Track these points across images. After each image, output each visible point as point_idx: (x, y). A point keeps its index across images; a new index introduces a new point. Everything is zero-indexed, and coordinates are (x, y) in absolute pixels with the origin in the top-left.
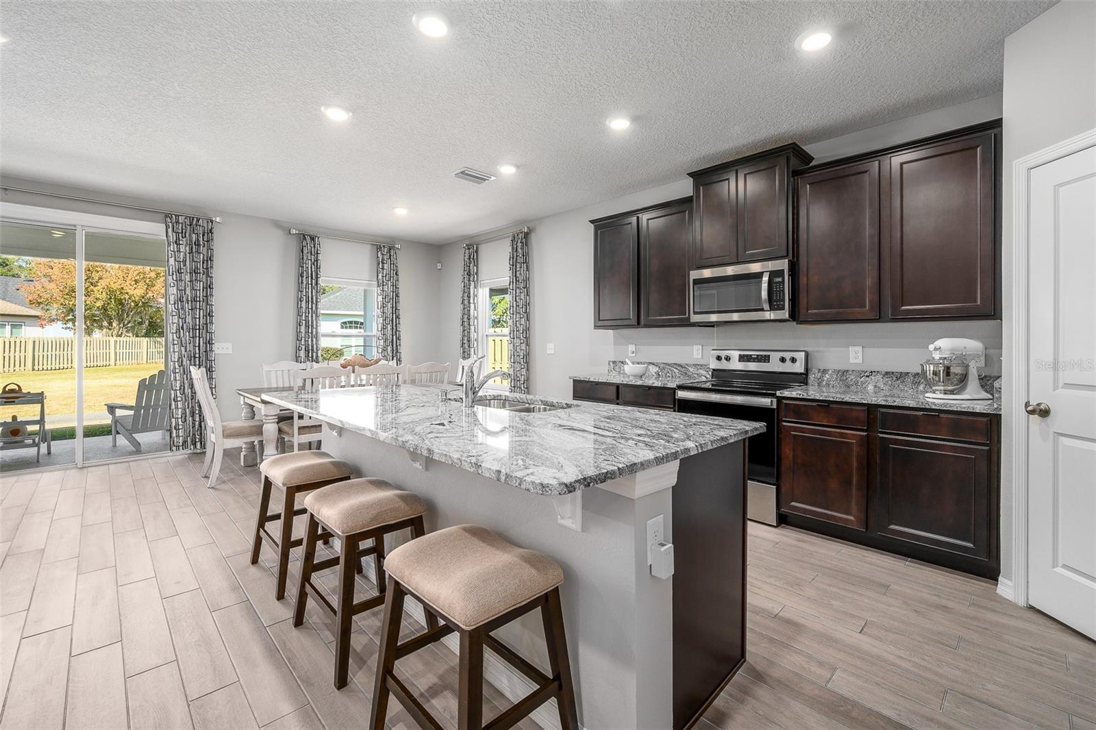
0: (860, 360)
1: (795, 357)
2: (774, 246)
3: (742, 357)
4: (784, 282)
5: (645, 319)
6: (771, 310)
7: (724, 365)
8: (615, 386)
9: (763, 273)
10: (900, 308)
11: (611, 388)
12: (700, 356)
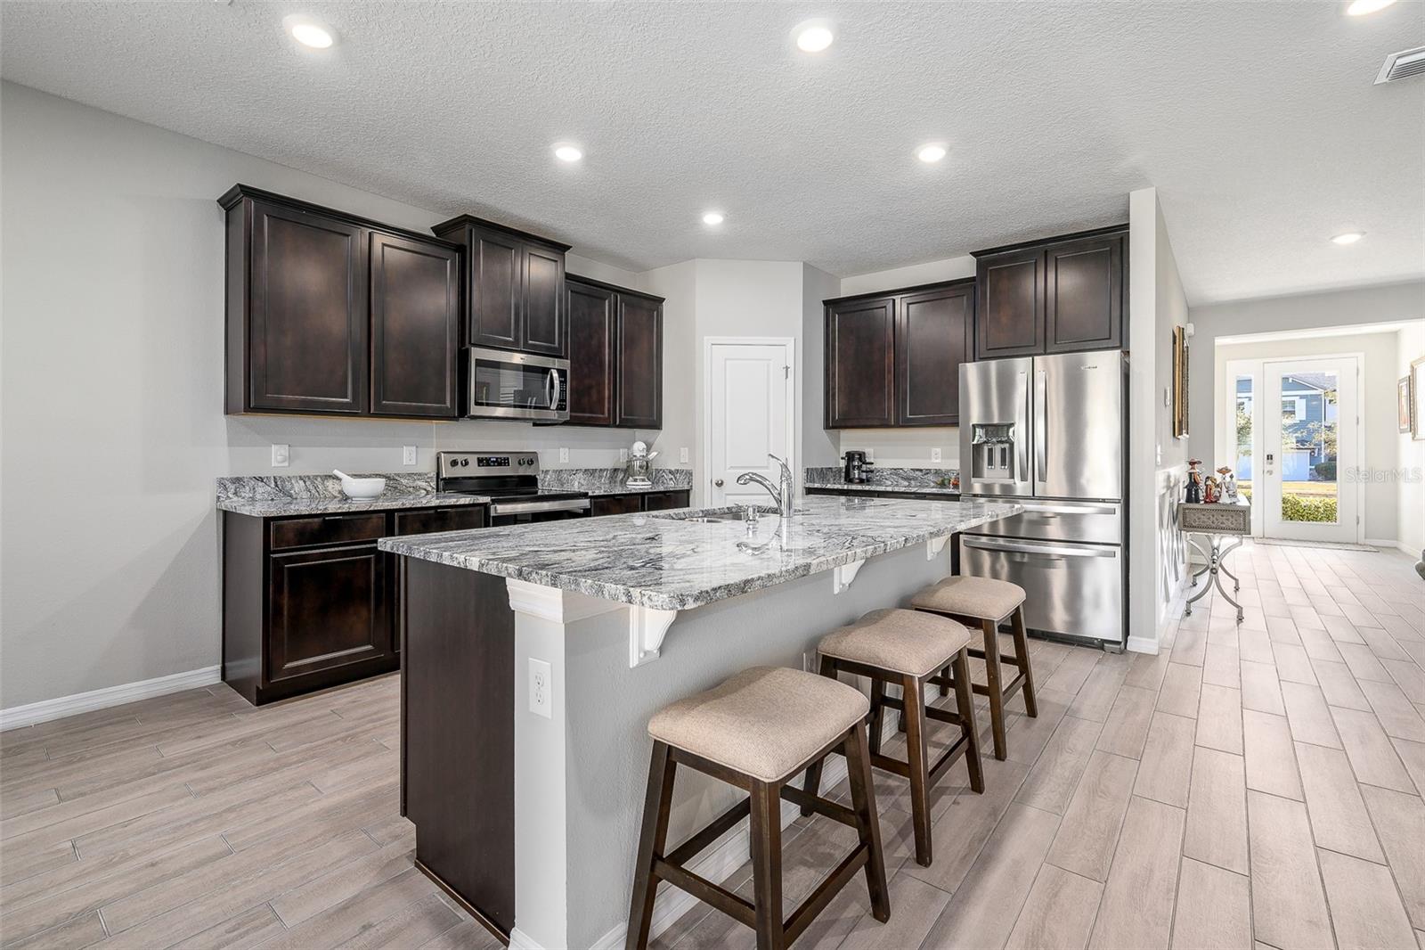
0: (567, 461)
1: (531, 459)
2: (554, 344)
3: (481, 462)
4: (565, 382)
5: (378, 403)
6: (557, 409)
7: (459, 472)
8: (384, 515)
9: (549, 369)
10: (623, 417)
11: (375, 520)
12: (414, 462)
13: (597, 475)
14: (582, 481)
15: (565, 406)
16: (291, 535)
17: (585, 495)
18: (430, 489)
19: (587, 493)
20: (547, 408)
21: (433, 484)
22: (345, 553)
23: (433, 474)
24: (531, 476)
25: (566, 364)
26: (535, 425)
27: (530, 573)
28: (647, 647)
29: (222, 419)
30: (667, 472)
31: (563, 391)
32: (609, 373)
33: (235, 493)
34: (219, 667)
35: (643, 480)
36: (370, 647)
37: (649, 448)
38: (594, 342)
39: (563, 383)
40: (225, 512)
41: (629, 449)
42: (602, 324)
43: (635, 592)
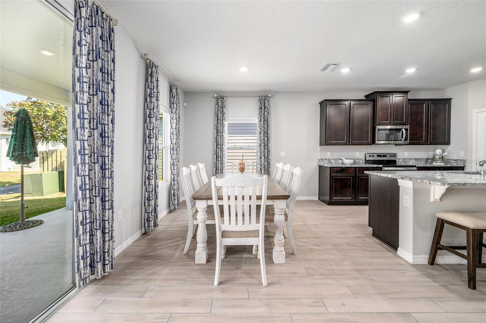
0: (407, 156)
1: (395, 155)
2: (403, 121)
3: (378, 156)
4: (408, 132)
5: (351, 142)
6: (404, 140)
7: (371, 158)
8: (354, 168)
9: (402, 129)
10: (431, 141)
11: (352, 169)
12: (359, 156)
13: (419, 160)
14: (414, 162)
15: (407, 139)
16: (335, 171)
17: (415, 166)
18: (363, 163)
19: (416, 166)
20: (401, 140)
21: (364, 162)
22: (346, 176)
23: (364, 159)
24: (394, 160)
25: (408, 127)
26: (395, 145)
27: (404, 178)
28: (436, 198)
29: (319, 147)
30: (453, 160)
31: (407, 135)
32: (425, 128)
33: (321, 162)
34: (318, 197)
35: (440, 163)
36: (351, 198)
37: (443, 151)
38: (419, 118)
39: (407, 133)
40: (320, 166)
41: (434, 152)
42: (422, 113)
43: (432, 182)
